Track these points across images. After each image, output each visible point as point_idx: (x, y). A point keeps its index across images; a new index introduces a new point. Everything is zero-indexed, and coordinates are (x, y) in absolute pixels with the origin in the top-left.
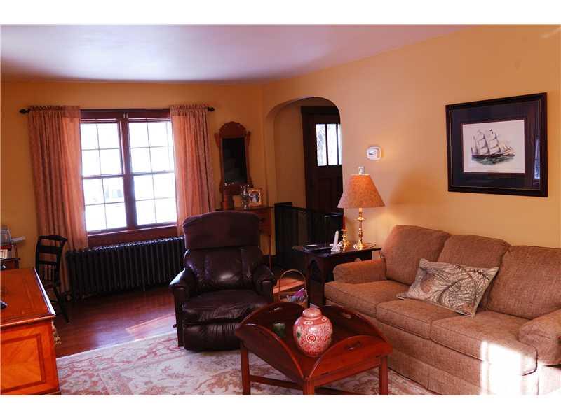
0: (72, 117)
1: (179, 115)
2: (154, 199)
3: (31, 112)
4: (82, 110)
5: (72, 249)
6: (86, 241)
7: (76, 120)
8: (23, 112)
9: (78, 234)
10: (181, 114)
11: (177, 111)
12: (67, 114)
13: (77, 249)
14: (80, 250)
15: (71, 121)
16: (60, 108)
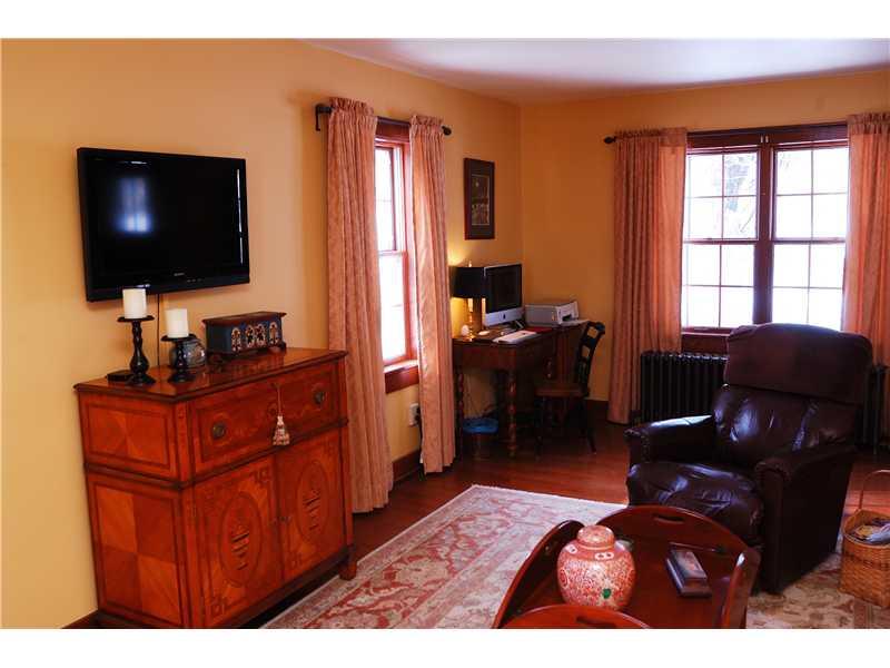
0: (675, 145)
1: (866, 132)
2: (809, 288)
3: (618, 141)
4: (689, 134)
5: (655, 350)
6: (677, 341)
7: (680, 149)
8: (608, 141)
9: (667, 328)
10: (872, 130)
11: (862, 127)
12: (667, 141)
13: (662, 350)
14: (668, 353)
15: (673, 152)
16: (658, 133)
